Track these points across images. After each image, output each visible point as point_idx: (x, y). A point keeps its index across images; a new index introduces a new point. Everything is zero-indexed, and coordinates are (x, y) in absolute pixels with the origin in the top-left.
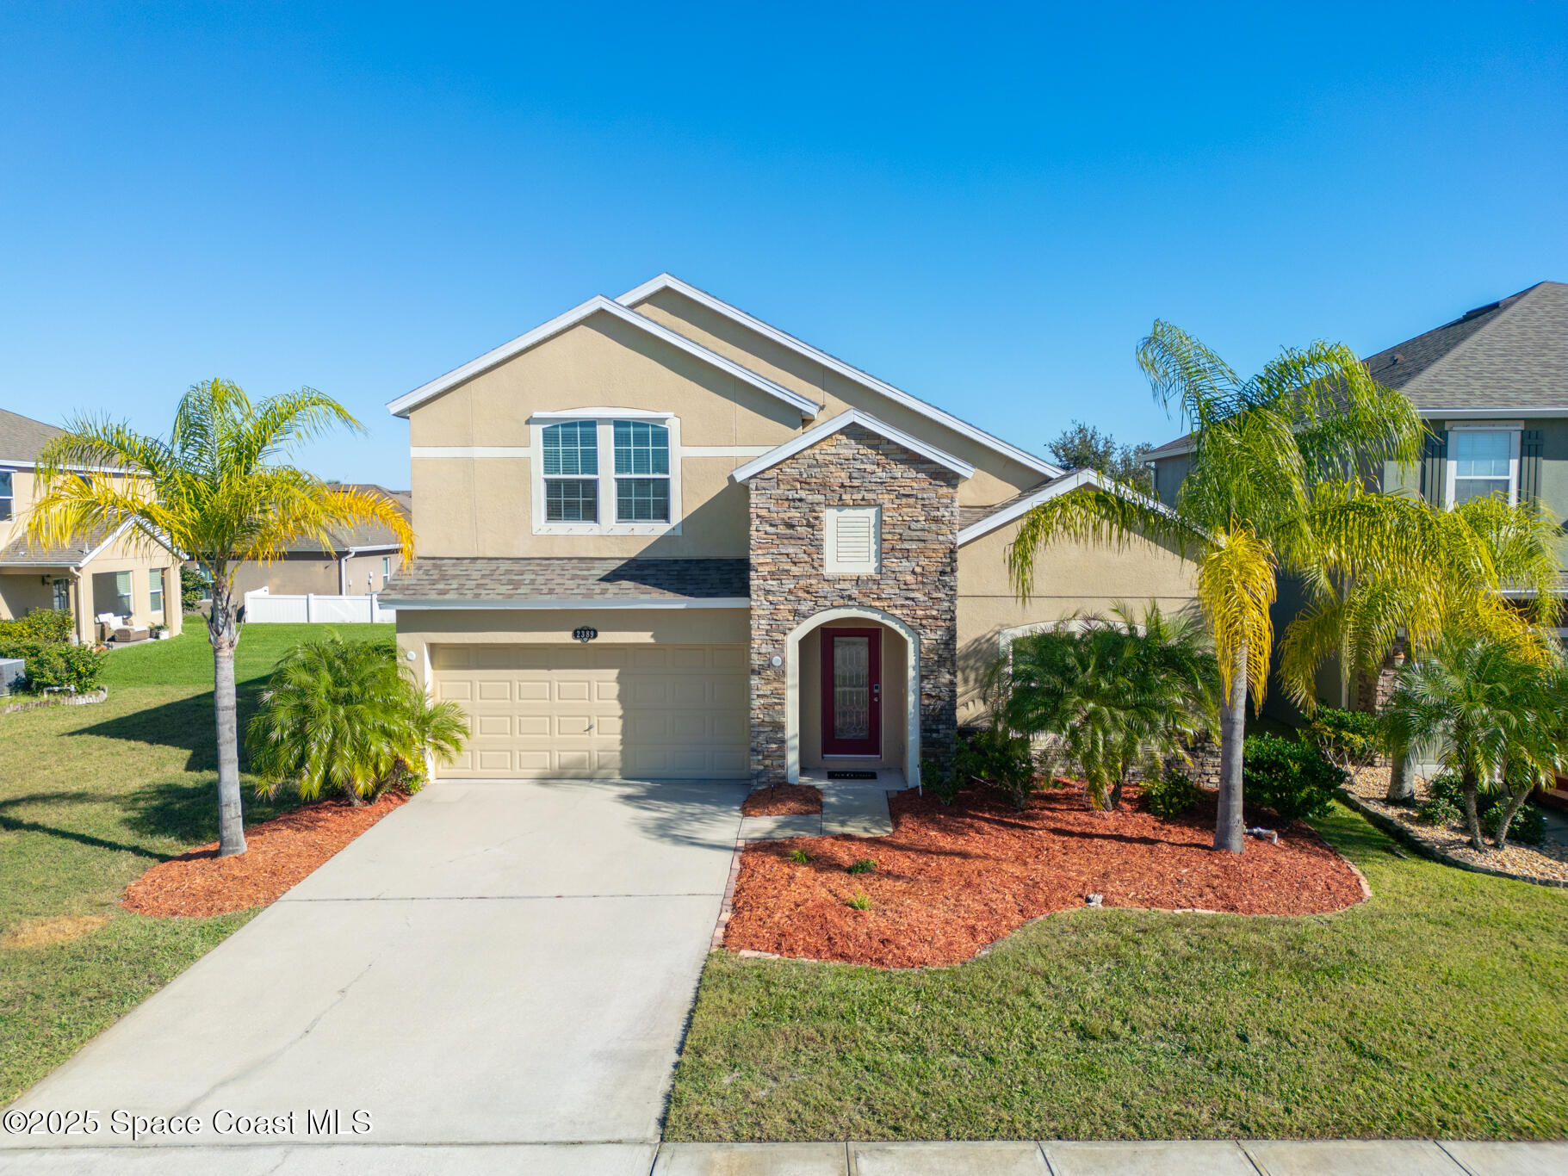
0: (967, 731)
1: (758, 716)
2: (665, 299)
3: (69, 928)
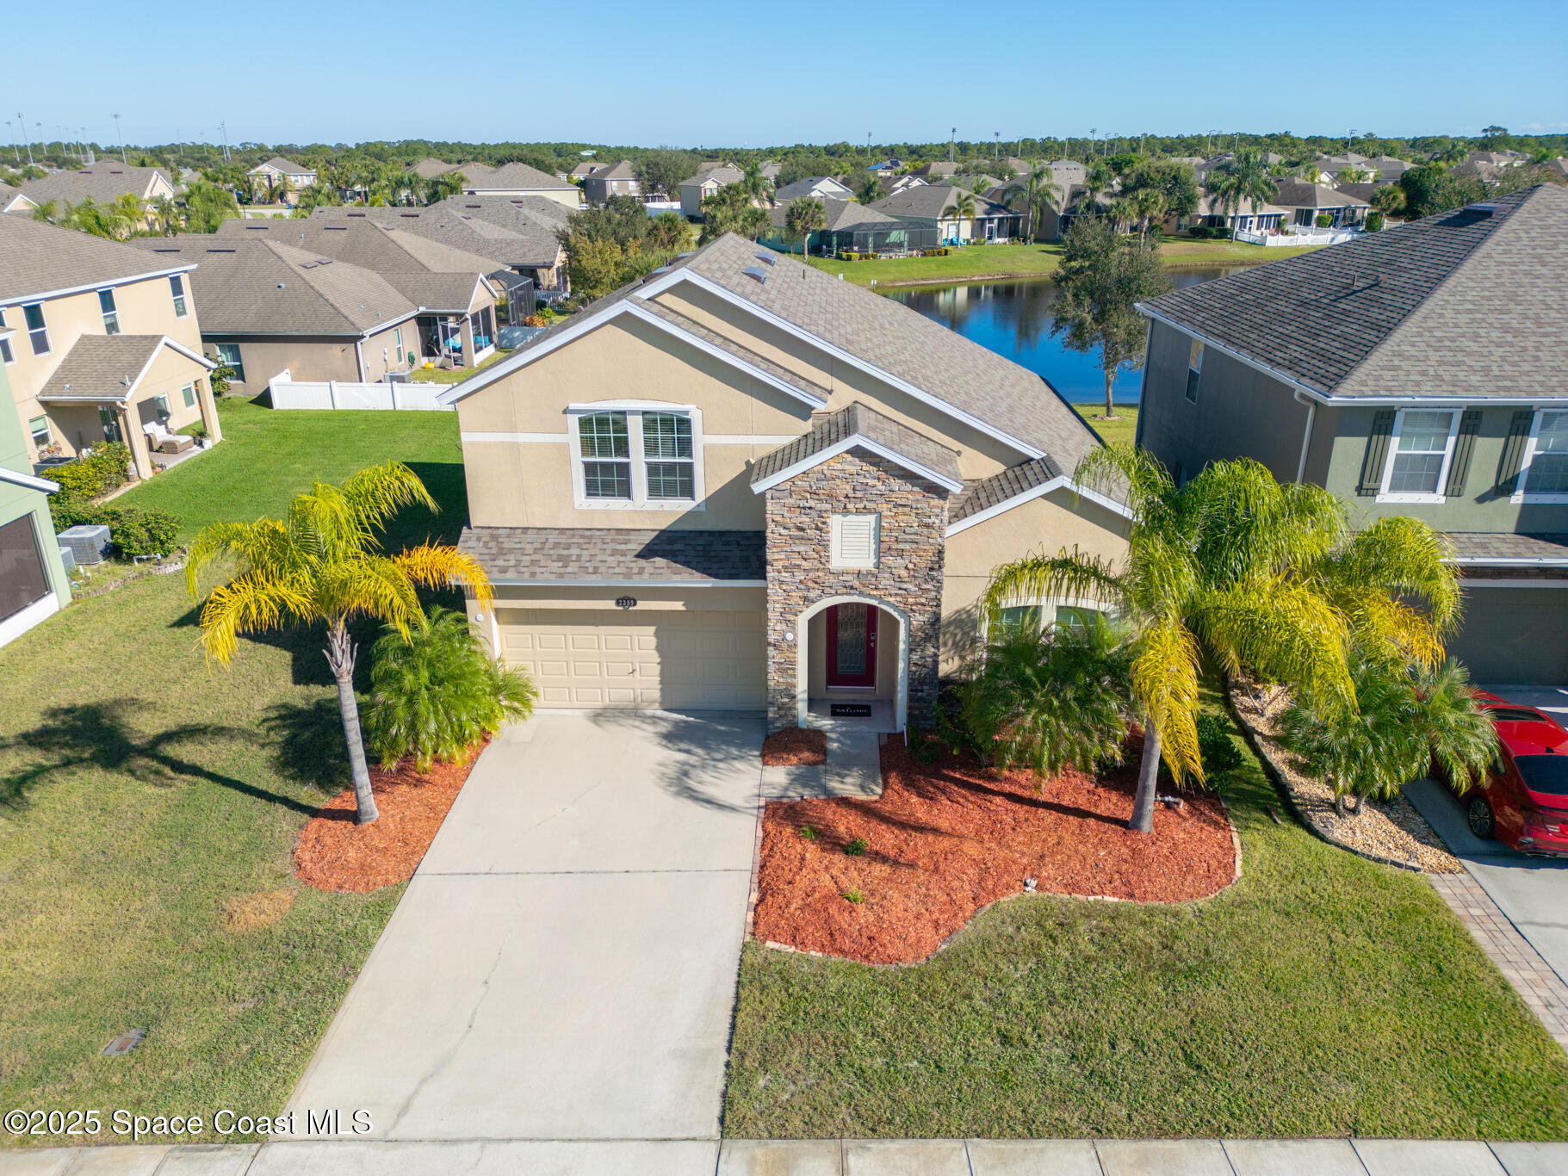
0: (947, 681)
1: (774, 678)
2: (685, 290)
3: (267, 907)
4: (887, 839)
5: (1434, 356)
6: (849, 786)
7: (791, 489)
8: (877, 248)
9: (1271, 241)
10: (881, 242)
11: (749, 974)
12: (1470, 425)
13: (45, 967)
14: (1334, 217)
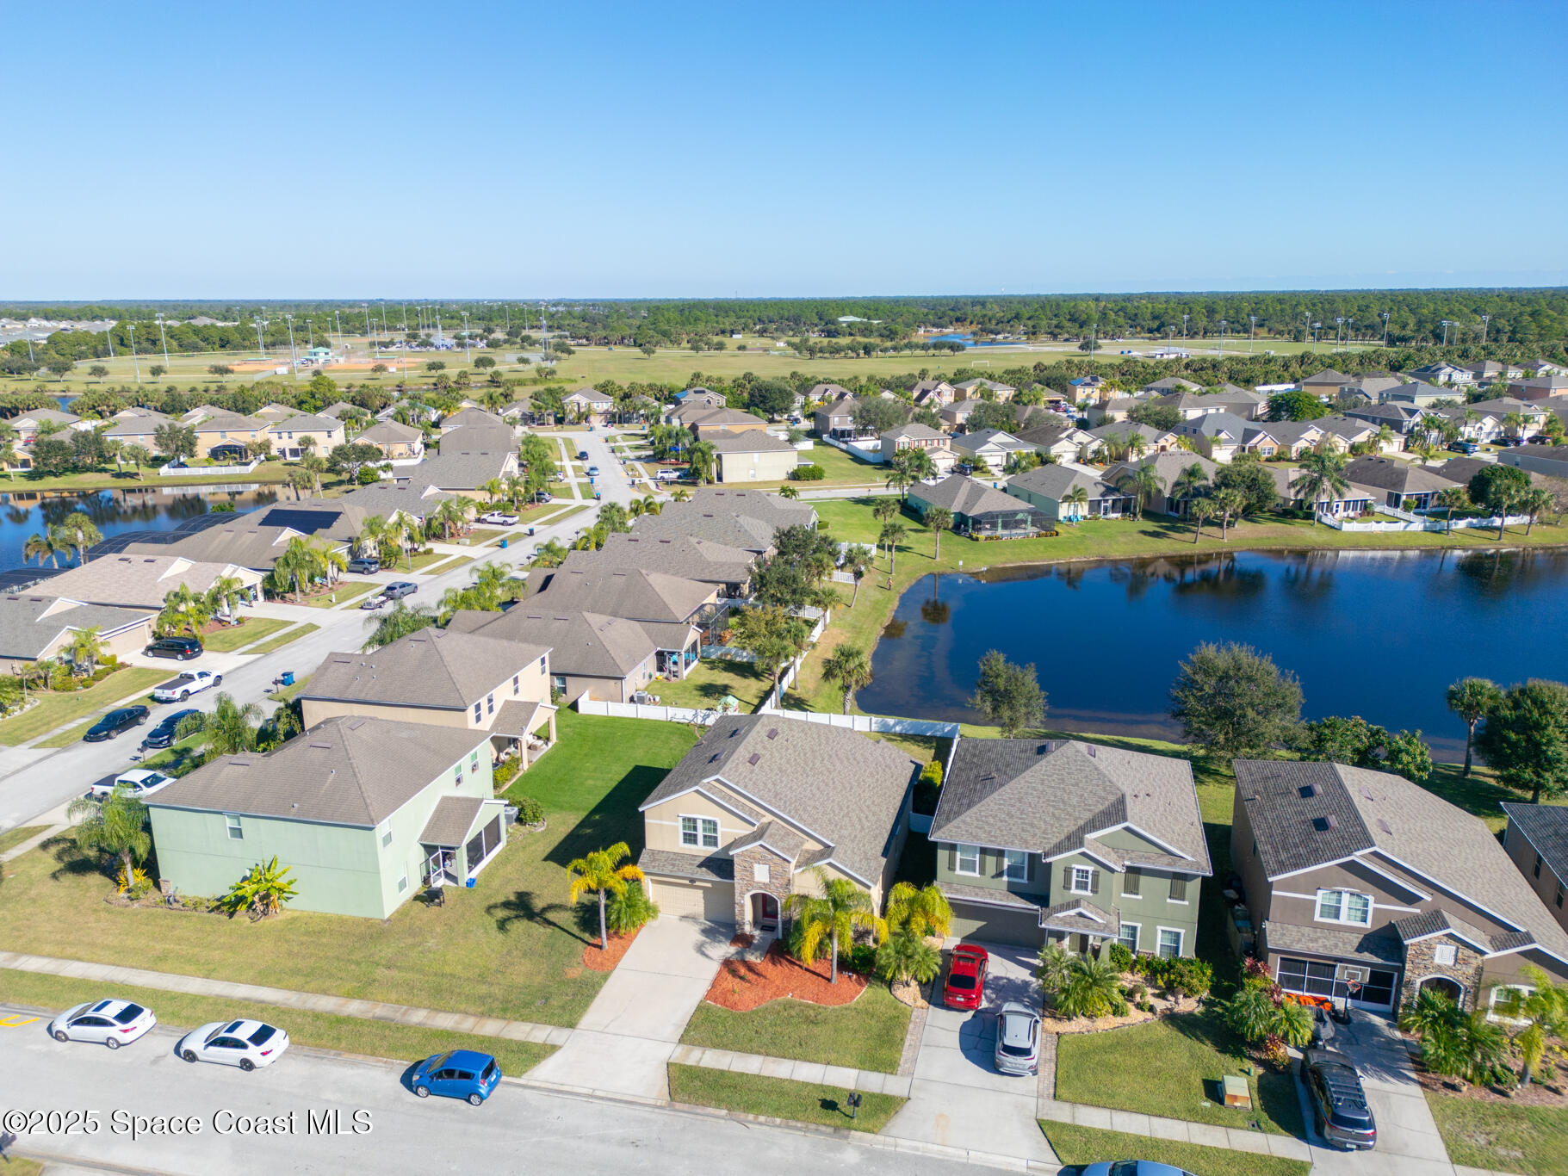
1: (737, 918)
3: (575, 972)
4: (753, 977)
5: (975, 823)
6: (751, 958)
7: (744, 854)
8: (1005, 526)
9: (1346, 527)
10: (1010, 520)
11: (699, 1008)
12: (984, 851)
13: (521, 980)
14: (1421, 503)
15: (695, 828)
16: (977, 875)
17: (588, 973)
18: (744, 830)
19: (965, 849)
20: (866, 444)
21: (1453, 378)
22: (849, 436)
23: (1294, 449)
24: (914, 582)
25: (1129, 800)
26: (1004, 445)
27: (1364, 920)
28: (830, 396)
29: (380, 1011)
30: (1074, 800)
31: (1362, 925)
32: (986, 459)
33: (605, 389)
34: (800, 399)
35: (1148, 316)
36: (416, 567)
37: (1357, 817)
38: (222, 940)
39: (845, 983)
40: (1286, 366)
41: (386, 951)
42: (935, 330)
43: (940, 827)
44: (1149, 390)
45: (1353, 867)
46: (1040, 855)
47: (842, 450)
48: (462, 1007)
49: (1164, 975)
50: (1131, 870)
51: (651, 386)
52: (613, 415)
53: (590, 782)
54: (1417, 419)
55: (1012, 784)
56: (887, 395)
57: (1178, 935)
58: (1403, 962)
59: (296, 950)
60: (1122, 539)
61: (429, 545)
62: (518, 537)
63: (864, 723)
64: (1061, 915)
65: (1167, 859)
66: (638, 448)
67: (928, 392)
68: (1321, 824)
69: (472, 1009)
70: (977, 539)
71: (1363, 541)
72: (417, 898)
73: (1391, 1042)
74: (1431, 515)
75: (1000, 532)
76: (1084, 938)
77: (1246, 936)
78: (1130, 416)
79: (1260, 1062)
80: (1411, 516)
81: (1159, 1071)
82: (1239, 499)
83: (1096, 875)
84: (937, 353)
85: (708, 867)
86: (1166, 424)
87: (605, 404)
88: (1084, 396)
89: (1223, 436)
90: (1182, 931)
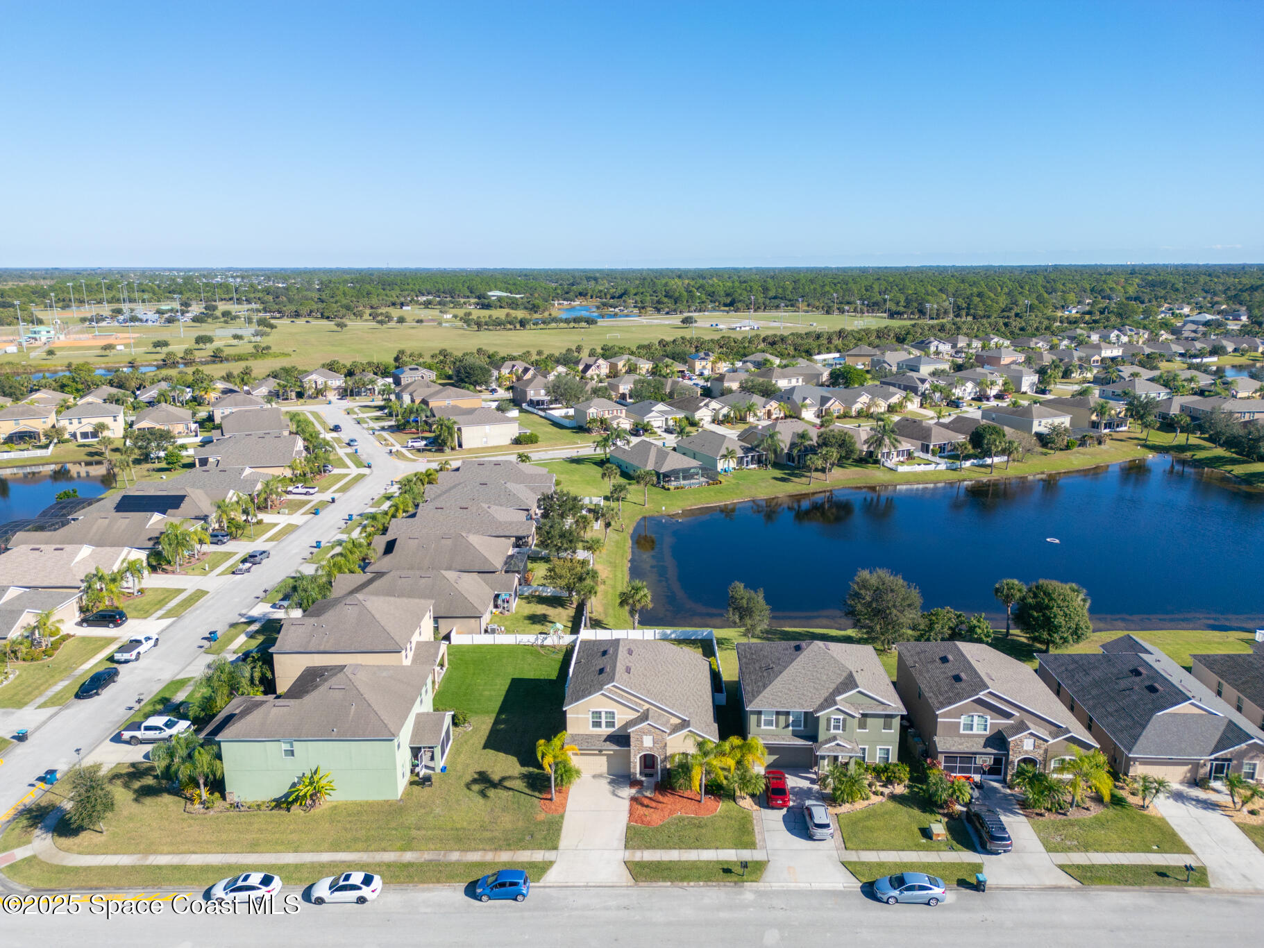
0: (669, 769)
1: (632, 770)
2: (614, 686)
3: (542, 816)
4: (654, 804)
6: (648, 794)
7: (636, 731)
8: (684, 478)
9: (901, 469)
10: (687, 474)
11: (628, 828)
12: (778, 713)
13: (509, 826)
14: (942, 448)
15: (600, 717)
16: (774, 728)
17: (549, 816)
18: (633, 715)
19: (768, 713)
20: (558, 412)
21: (940, 348)
22: (543, 404)
23: (853, 409)
24: (635, 524)
25: (855, 674)
26: (663, 413)
27: (985, 730)
28: (517, 370)
29: (427, 856)
30: (824, 678)
31: (985, 733)
32: (653, 423)
33: (332, 367)
34: (496, 373)
35: (722, 293)
36: (258, 535)
37: (976, 673)
38: (291, 827)
39: (708, 801)
40: (830, 340)
41: (411, 819)
42: (565, 303)
43: (751, 702)
44: (745, 362)
45: (980, 702)
46: (812, 713)
47: (541, 417)
48: (481, 847)
49: (883, 773)
50: (864, 716)
51: (369, 363)
52: (345, 390)
53: (487, 693)
54: (927, 385)
55: (786, 671)
56: (561, 369)
57: (888, 750)
58: (1008, 751)
59: (348, 826)
60: (763, 485)
61: (261, 516)
62: (324, 504)
63: (650, 634)
64: (827, 746)
65: (882, 707)
66: (378, 419)
67: (591, 366)
68: (957, 678)
69: (487, 848)
70: (669, 489)
71: (912, 479)
72: (412, 783)
73: (1005, 795)
74: (949, 457)
75: (683, 482)
76: (836, 758)
77: (920, 747)
78: (741, 387)
79: (944, 815)
80: (937, 459)
81: (895, 827)
82: (835, 454)
83: (844, 720)
84: (576, 325)
85: (610, 741)
86: (769, 393)
87: (338, 381)
88: (701, 367)
89: (808, 401)
90: (891, 748)
